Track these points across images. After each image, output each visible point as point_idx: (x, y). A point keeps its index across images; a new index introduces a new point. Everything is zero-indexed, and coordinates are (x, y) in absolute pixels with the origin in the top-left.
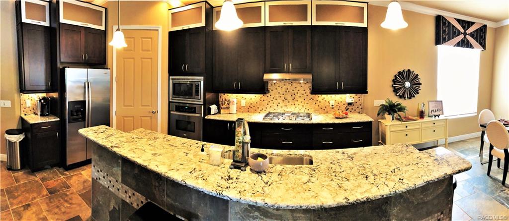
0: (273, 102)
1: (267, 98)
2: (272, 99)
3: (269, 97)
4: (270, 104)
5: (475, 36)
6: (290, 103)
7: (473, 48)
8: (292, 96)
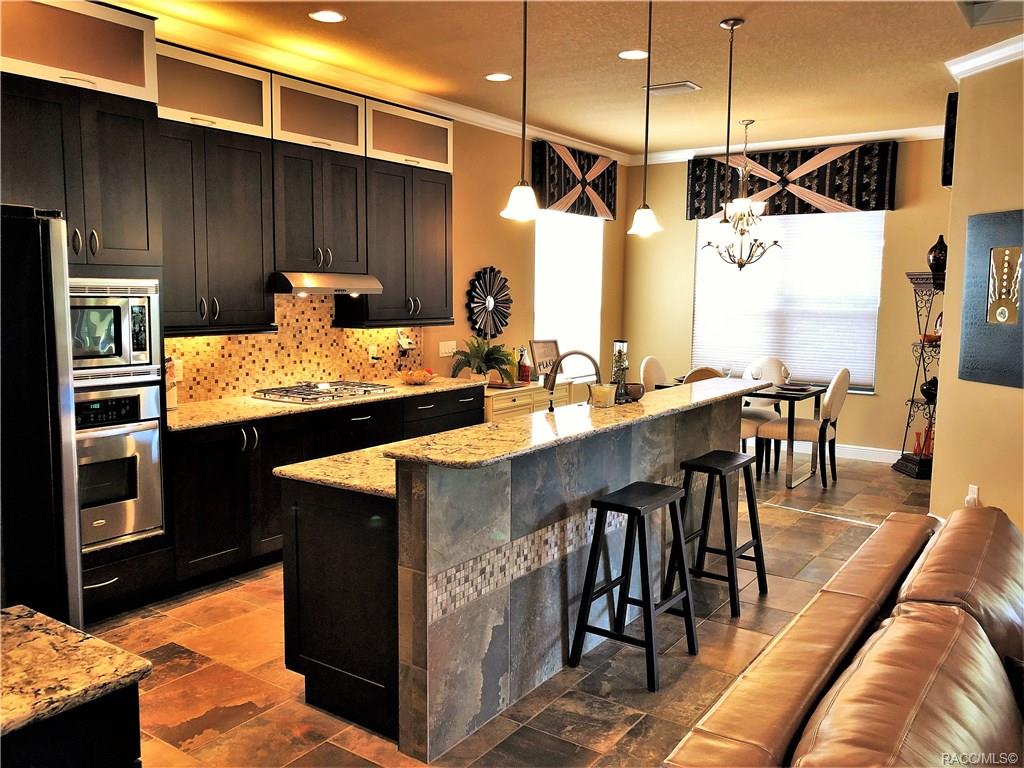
5: (600, 189)
7: (596, 216)
8: (295, 336)
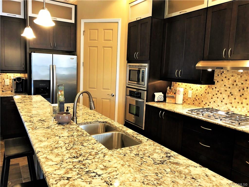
0: (217, 96)
1: (211, 90)
2: (217, 93)
3: (214, 89)
4: (215, 99)
6: (237, 100)
8: (240, 91)
